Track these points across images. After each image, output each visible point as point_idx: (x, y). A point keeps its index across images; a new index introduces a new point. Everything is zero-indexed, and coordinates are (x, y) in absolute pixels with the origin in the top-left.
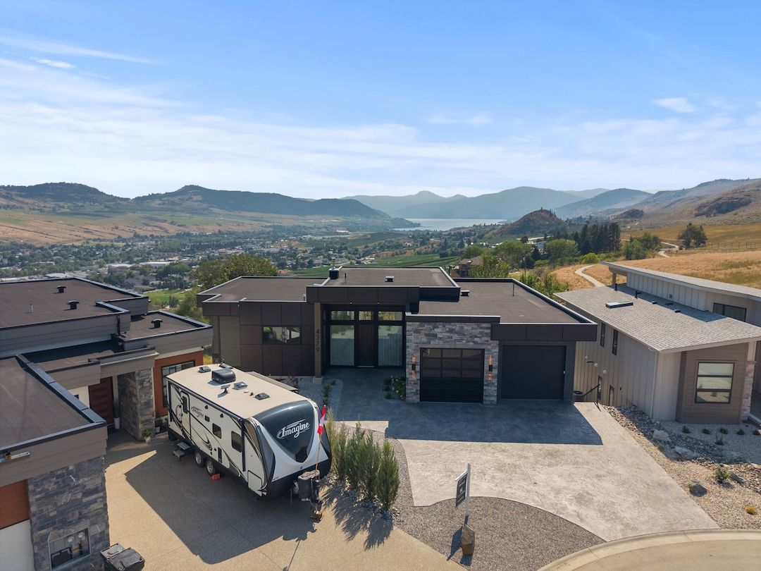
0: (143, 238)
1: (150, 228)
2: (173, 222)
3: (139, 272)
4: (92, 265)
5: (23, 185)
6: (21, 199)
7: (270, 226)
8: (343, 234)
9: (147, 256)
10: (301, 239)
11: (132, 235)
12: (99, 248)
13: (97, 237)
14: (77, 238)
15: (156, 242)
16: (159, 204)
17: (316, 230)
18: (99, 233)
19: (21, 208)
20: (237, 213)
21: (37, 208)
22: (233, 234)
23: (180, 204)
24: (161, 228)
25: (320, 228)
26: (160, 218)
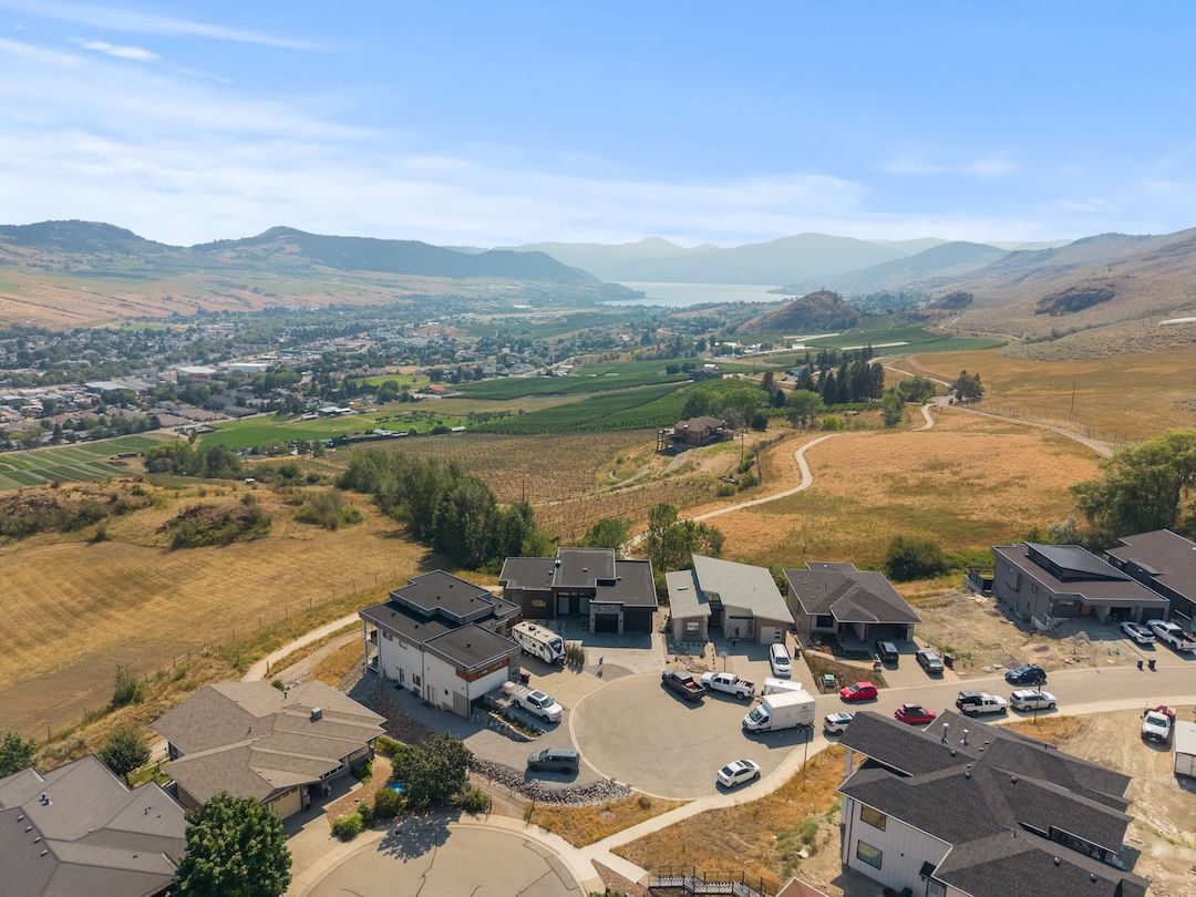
0: (213, 317)
1: (221, 299)
2: (256, 289)
3: (226, 383)
4: (148, 367)
5: (12, 224)
6: (12, 248)
7: (409, 297)
8: (523, 311)
9: (226, 350)
10: (459, 322)
11: (195, 310)
12: (149, 334)
13: (140, 315)
14: (111, 316)
15: (236, 324)
16: (232, 258)
17: (480, 303)
18: (143, 308)
19: (14, 263)
20: (355, 273)
21: (39, 263)
22: (350, 310)
23: (266, 258)
24: (238, 299)
25: (486, 300)
26: (236, 282)
